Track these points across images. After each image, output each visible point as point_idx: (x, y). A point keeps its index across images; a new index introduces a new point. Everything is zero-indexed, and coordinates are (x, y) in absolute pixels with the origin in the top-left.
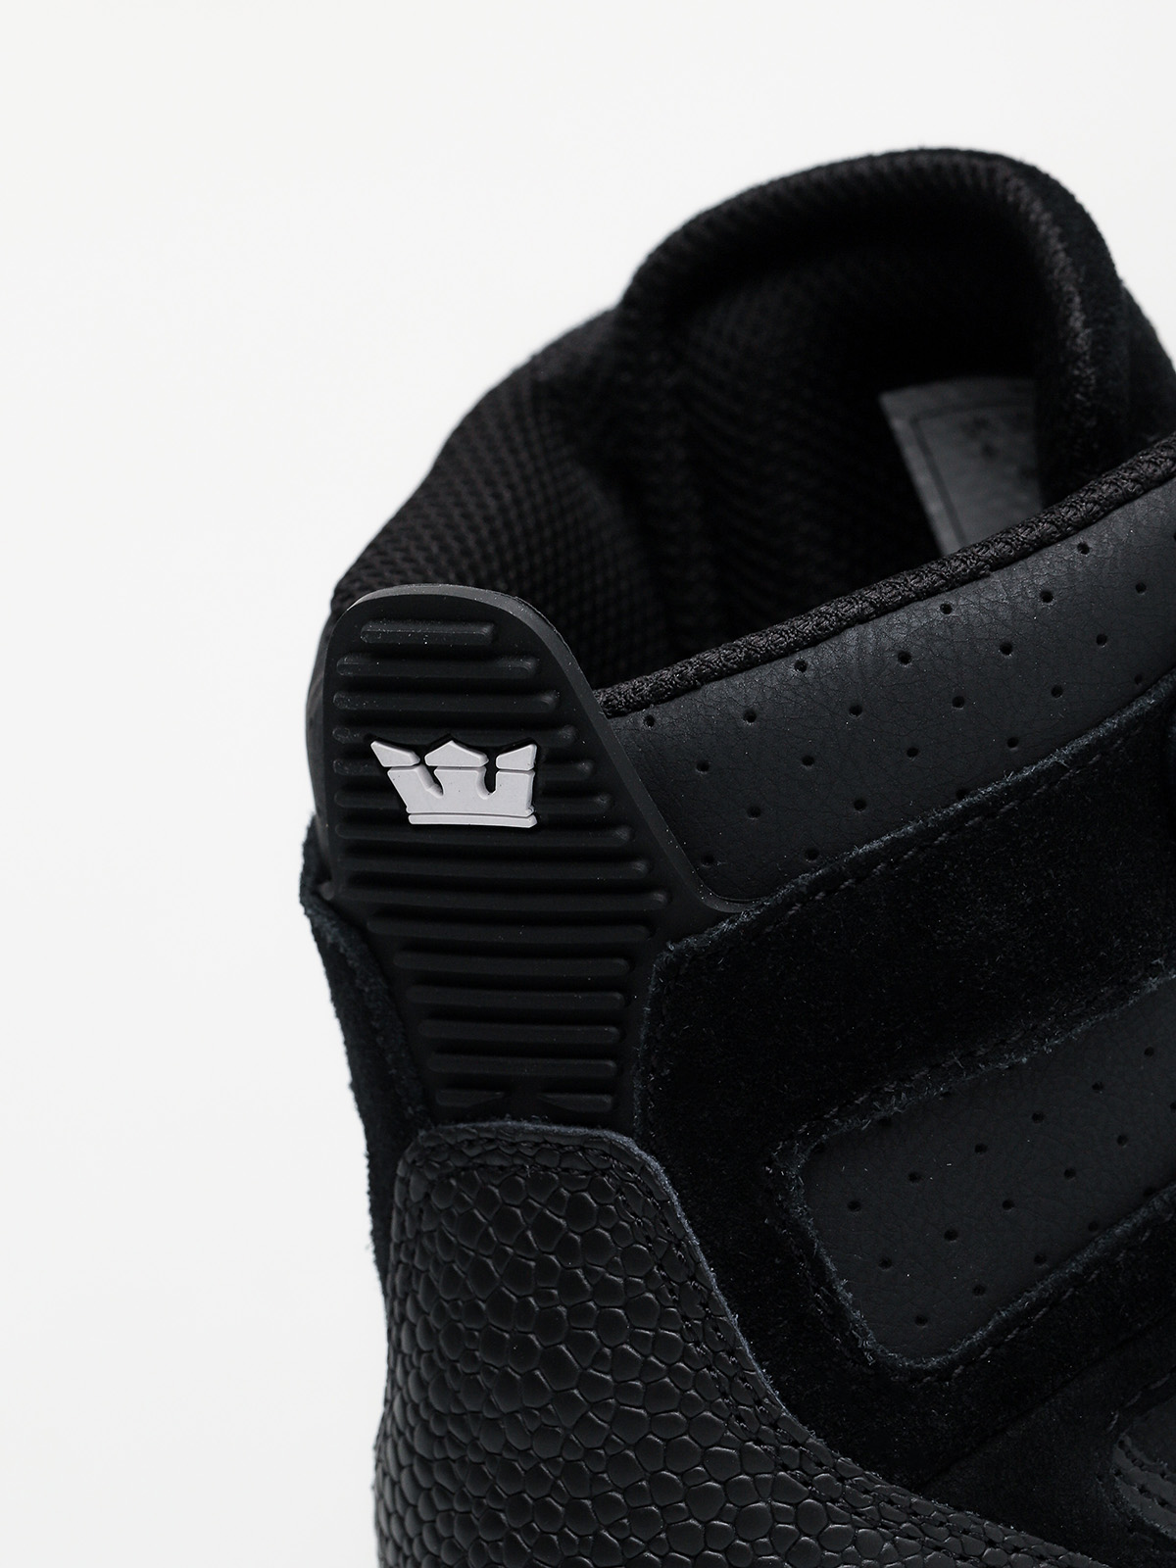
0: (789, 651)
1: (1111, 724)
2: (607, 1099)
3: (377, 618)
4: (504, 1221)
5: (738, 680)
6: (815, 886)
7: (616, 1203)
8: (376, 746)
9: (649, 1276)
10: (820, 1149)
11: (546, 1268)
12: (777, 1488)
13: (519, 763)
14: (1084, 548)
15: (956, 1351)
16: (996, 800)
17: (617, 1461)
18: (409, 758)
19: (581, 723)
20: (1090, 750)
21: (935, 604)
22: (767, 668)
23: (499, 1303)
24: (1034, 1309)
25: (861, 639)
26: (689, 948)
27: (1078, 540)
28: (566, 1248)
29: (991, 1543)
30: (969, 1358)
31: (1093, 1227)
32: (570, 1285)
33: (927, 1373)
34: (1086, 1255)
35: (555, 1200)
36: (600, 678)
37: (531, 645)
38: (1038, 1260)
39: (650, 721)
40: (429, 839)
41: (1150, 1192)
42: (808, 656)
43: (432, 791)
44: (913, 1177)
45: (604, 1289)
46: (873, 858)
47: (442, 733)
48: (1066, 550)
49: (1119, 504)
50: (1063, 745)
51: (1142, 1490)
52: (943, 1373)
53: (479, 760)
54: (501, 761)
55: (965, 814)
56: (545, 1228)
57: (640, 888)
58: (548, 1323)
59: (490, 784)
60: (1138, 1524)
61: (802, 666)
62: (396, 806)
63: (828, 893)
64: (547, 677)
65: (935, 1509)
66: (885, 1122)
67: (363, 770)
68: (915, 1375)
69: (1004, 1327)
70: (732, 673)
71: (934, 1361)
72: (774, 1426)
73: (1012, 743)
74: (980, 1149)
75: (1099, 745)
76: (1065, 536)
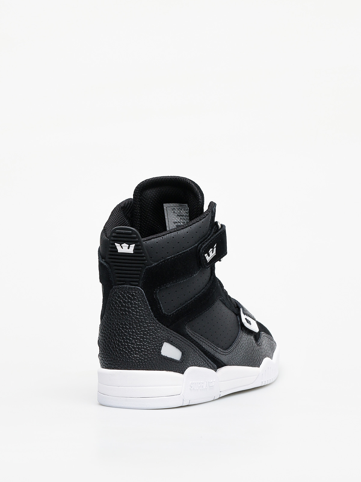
0: (161, 236)
1: (193, 247)
2: (137, 283)
3: (117, 230)
4: (124, 297)
5: (156, 239)
6: (163, 261)
7: (138, 294)
8: (115, 243)
9: (141, 303)
10: (160, 290)
11: (128, 302)
12: (153, 326)
13: (133, 246)
14: (191, 228)
15: (171, 313)
16: (182, 253)
17: (135, 323)
18: (119, 245)
19: (141, 242)
20: (190, 249)
21: (176, 232)
22: (159, 238)
23: (122, 305)
24: (180, 309)
25: (169, 235)
26: (149, 267)
27: (190, 227)
28: (131, 299)
29: (174, 334)
30: (173, 314)
31: (186, 301)
32: (131, 304)
33: (169, 315)
34: (185, 304)
35: (130, 294)
36: (142, 238)
37: (136, 234)
38: (180, 304)
39: (146, 243)
40: (120, 254)
41: (191, 298)
42: (163, 237)
43: (122, 249)
44: (169, 294)
45: (135, 304)
46: (169, 259)
47: (123, 242)
48: (189, 228)
49: (194, 224)
50: (188, 248)
51: (188, 331)
52: (170, 315)
53: (128, 245)
54: (130, 246)
55: (178, 255)
56: (129, 297)
57: (144, 260)
58: (129, 308)
59: (129, 248)
60: (188, 334)
61: (162, 238)
62: (117, 250)
63: (164, 262)
64: (137, 237)
65: (169, 330)
66: (167, 288)
67: (113, 246)
68: (168, 315)
69: (177, 311)
70: (155, 238)
71: (169, 314)
72: (153, 319)
73: (183, 248)
74: (176, 291)
75: (192, 249)
76: (189, 226)
